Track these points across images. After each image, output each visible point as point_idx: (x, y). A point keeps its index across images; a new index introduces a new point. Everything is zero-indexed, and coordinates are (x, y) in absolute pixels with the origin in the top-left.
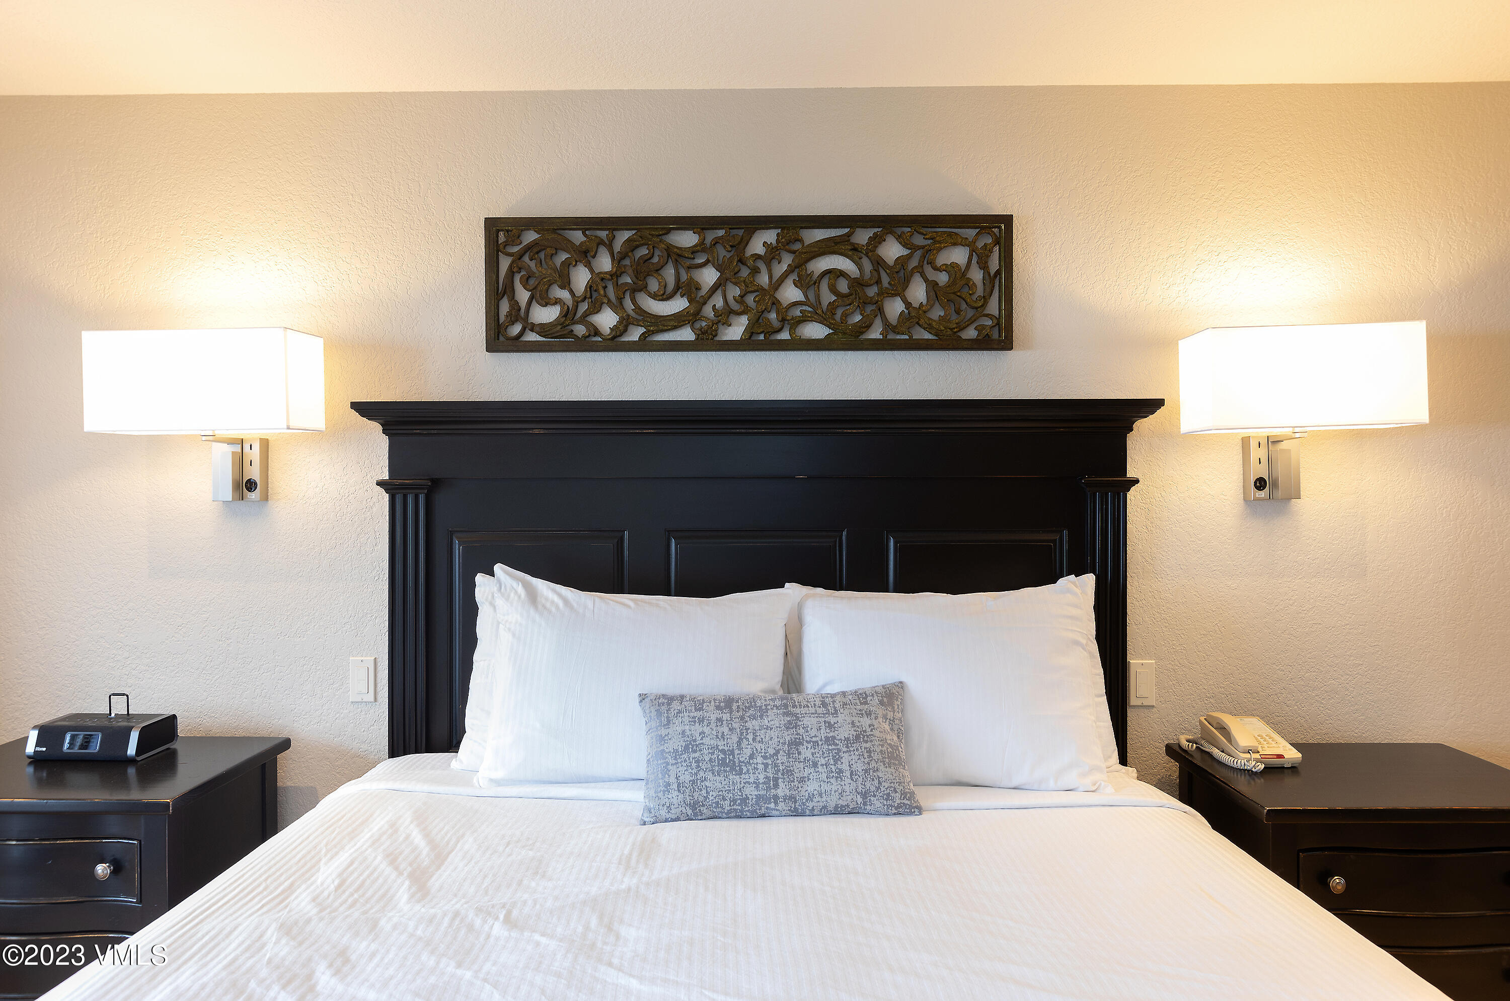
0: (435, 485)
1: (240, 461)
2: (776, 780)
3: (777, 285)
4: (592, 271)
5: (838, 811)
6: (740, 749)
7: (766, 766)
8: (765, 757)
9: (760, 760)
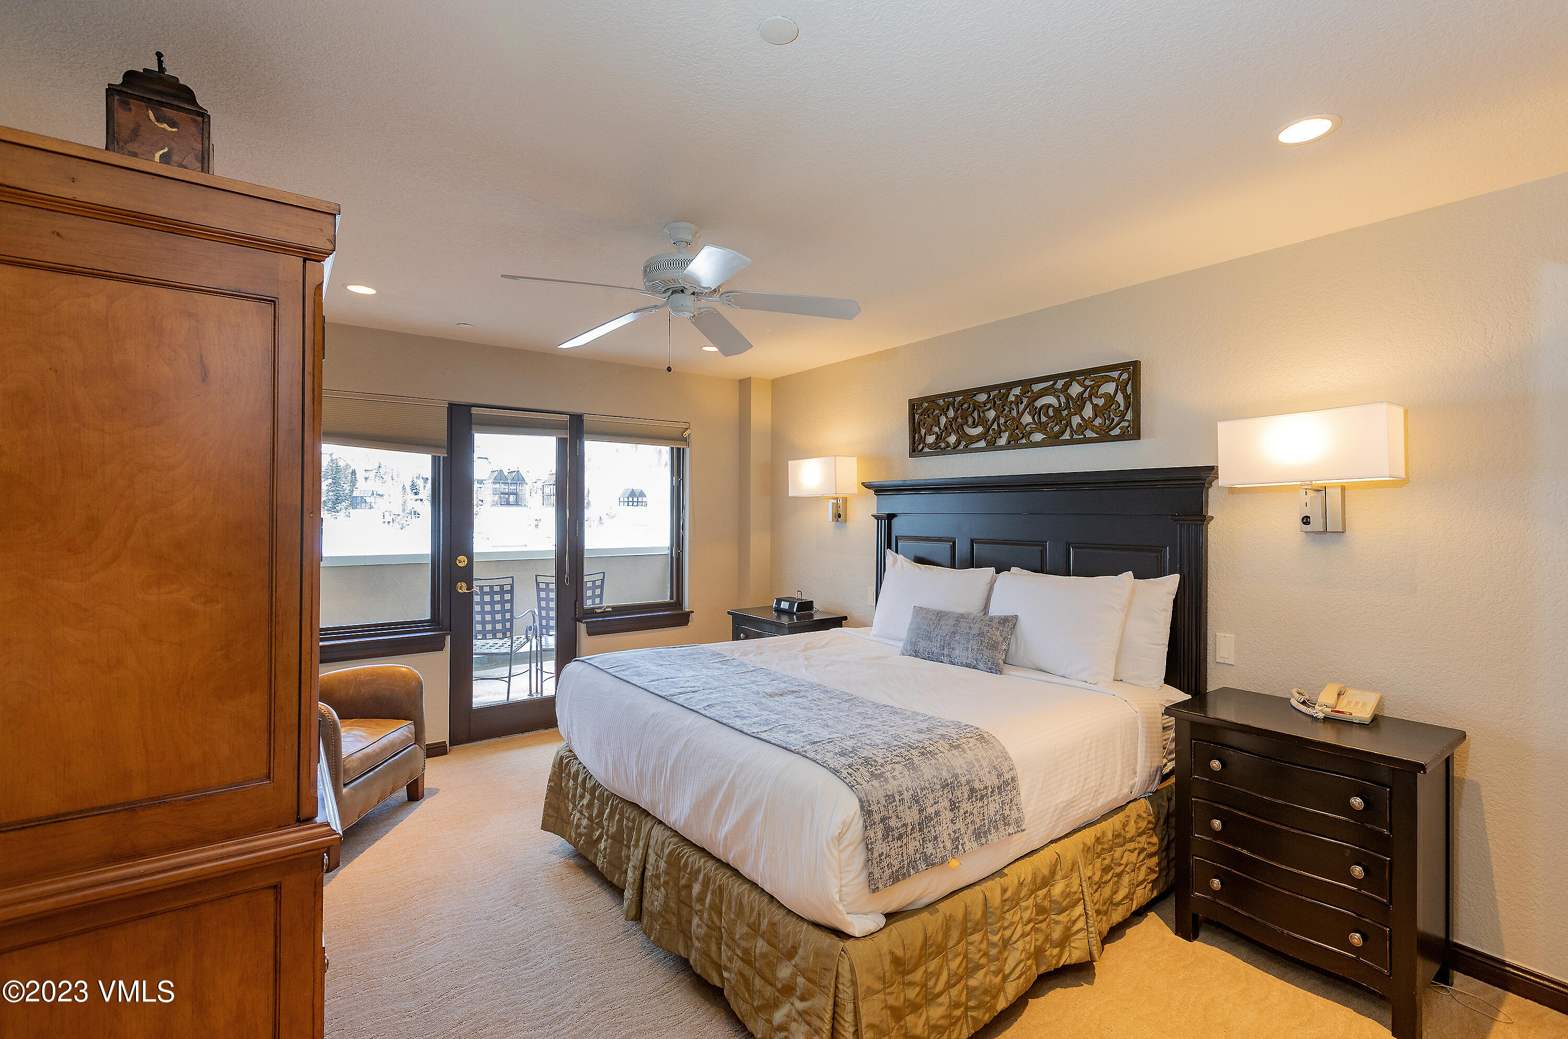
0: (891, 517)
1: (836, 506)
2: (943, 647)
3: (1020, 415)
4: (947, 417)
5: (968, 666)
6: (934, 632)
7: (941, 640)
8: (941, 637)
9: (939, 637)
